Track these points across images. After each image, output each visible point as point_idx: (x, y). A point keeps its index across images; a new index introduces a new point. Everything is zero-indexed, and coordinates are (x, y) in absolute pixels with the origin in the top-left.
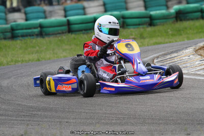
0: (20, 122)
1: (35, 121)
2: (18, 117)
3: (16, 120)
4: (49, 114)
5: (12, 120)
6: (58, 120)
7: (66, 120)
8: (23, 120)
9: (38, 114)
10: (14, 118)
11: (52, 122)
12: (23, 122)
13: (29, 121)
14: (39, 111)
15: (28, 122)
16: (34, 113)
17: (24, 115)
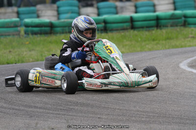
0: (55, 115)
1: (70, 115)
2: (56, 111)
4: (85, 109)
5: (48, 113)
6: (91, 115)
7: (99, 116)
8: (59, 114)
9: (74, 109)
10: (51, 112)
11: (85, 117)
12: (58, 116)
13: (64, 115)
14: (77, 106)
15: (63, 116)
16: (71, 107)
17: (61, 109)
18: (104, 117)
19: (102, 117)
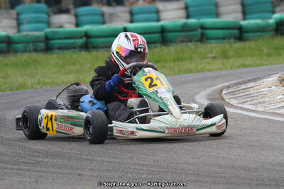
0: (15, 171)
1: (37, 172)
2: (16, 165)
3: (11, 169)
4: (60, 161)
5: (5, 168)
6: (68, 171)
7: (79, 172)
8: (20, 170)
9: (43, 162)
10: (9, 166)
11: (60, 173)
12: (19, 172)
13: (29, 170)
14: (47, 157)
15: (27, 173)
16: (39, 159)
17: (24, 163)
18: (87, 173)
19: (83, 173)
